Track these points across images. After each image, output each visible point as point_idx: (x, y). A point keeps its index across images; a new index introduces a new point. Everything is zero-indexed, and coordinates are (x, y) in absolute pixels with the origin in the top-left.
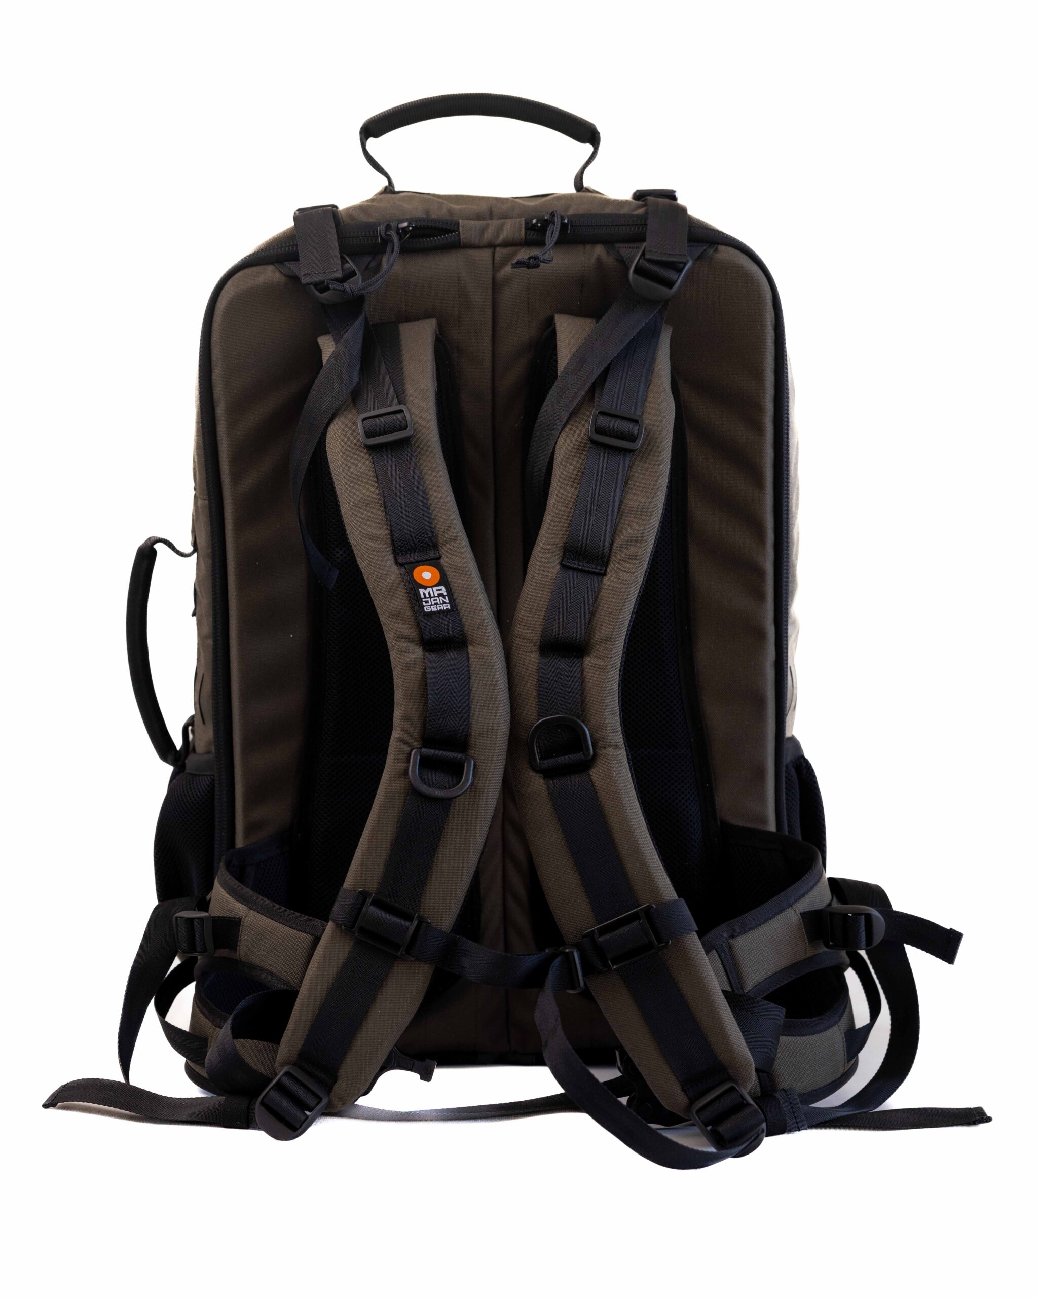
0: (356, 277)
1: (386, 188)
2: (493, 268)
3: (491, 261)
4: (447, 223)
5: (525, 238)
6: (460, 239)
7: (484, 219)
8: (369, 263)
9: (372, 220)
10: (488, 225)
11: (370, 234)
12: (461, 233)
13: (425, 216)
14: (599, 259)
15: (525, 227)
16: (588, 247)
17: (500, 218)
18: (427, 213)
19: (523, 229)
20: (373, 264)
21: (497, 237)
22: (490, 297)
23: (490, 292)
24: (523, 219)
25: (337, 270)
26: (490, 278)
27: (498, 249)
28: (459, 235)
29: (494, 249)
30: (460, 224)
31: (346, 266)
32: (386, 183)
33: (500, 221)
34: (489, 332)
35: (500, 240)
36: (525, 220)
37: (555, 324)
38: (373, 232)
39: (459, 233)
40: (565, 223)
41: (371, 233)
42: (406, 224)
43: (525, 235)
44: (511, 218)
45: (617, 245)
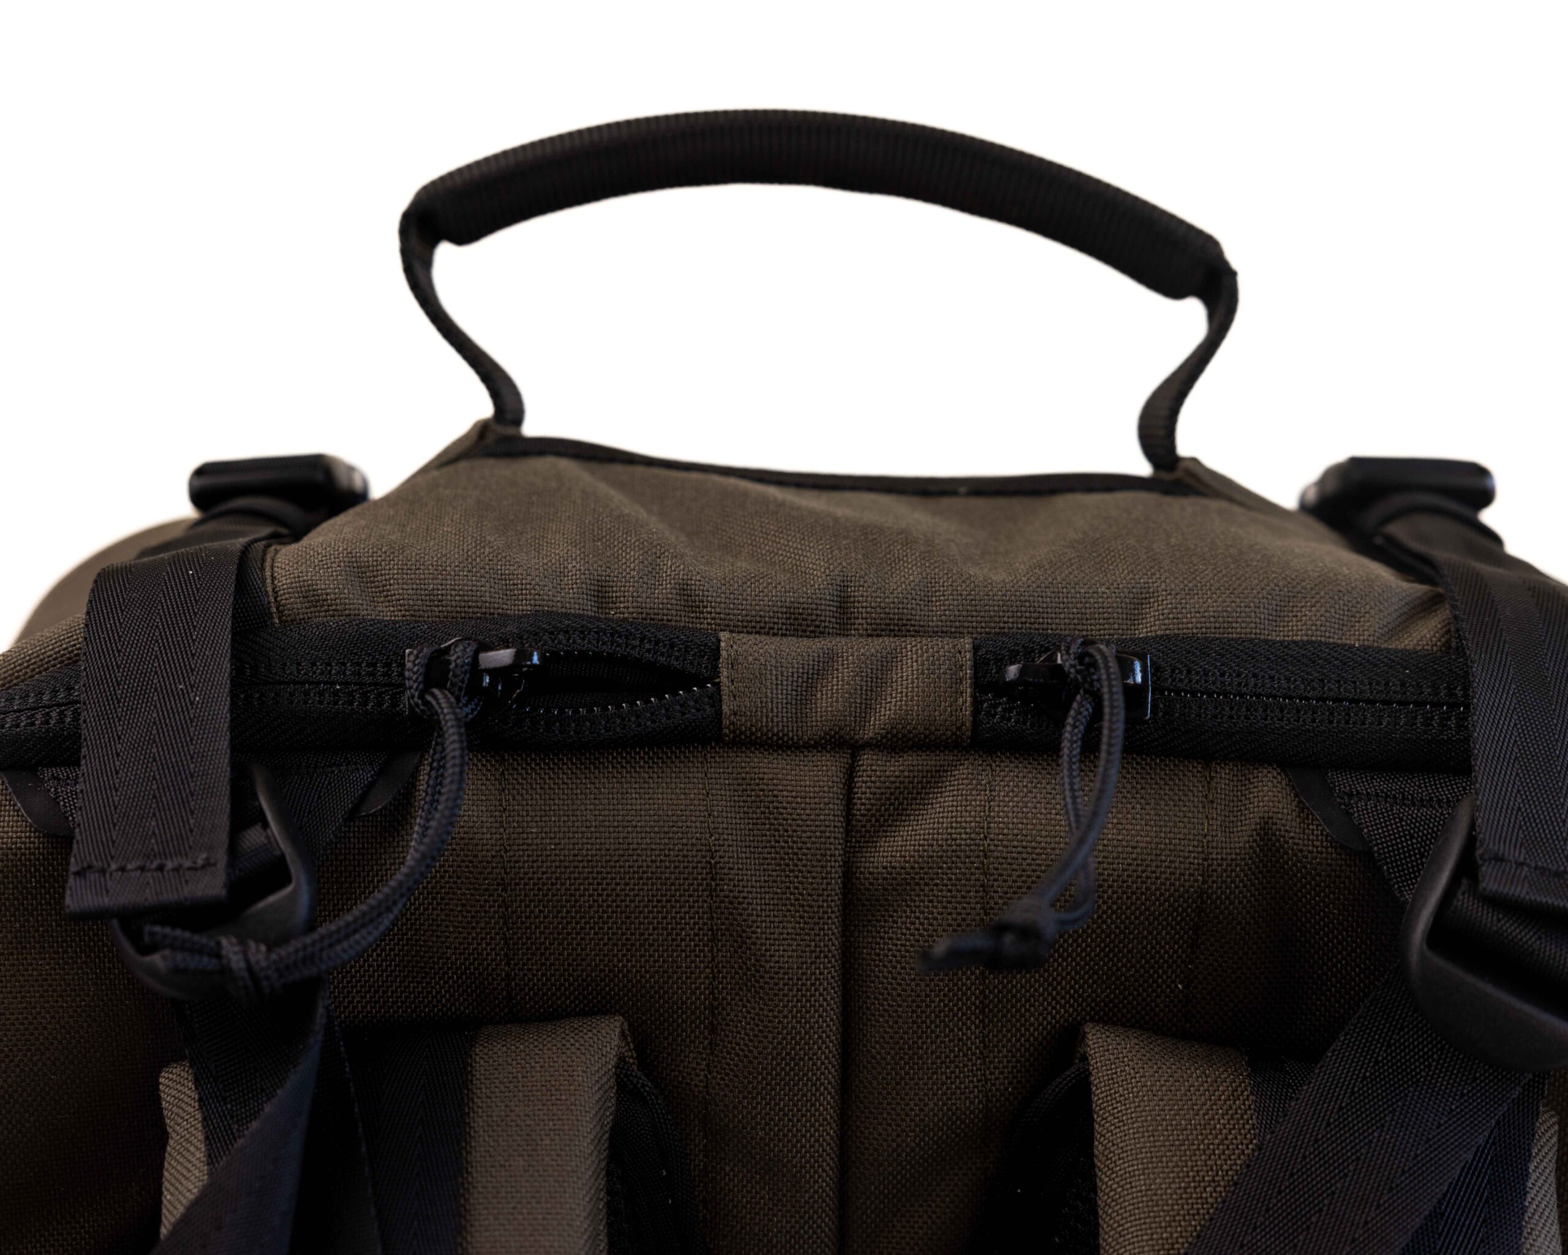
0: (289, 889)
1: (482, 429)
2: (848, 831)
3: (838, 807)
4: (672, 646)
5: (976, 723)
6: (719, 713)
7: (816, 632)
8: (363, 797)
9: (386, 612)
10: (829, 661)
11: (373, 674)
12: (725, 690)
13: (589, 608)
14: (1266, 832)
15: (976, 676)
16: (1224, 776)
17: (875, 632)
18: (601, 593)
19: (967, 688)
20: (379, 802)
21: (866, 706)
22: (834, 946)
23: (833, 926)
24: (967, 643)
25: (208, 864)
26: (836, 872)
27: (867, 760)
28: (716, 699)
29: (853, 756)
30: (724, 653)
31: (254, 837)
32: (483, 407)
33: (875, 646)
34: (830, 1075)
35: (875, 725)
36: (976, 648)
37: (1084, 1058)
38: (388, 665)
39: (718, 685)
40: (1136, 684)
41: (380, 668)
42: (503, 656)
43: (976, 712)
44: (919, 632)
45: (1342, 781)
